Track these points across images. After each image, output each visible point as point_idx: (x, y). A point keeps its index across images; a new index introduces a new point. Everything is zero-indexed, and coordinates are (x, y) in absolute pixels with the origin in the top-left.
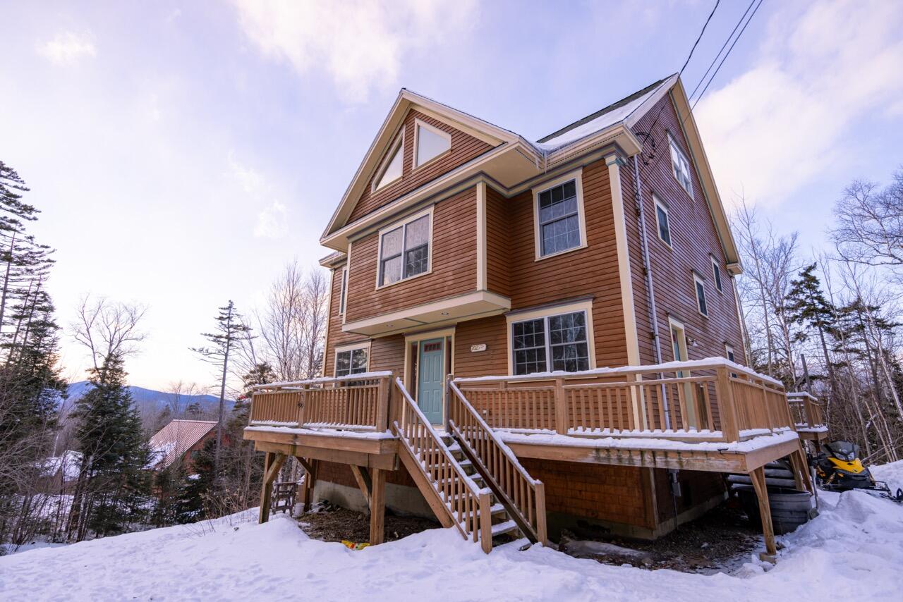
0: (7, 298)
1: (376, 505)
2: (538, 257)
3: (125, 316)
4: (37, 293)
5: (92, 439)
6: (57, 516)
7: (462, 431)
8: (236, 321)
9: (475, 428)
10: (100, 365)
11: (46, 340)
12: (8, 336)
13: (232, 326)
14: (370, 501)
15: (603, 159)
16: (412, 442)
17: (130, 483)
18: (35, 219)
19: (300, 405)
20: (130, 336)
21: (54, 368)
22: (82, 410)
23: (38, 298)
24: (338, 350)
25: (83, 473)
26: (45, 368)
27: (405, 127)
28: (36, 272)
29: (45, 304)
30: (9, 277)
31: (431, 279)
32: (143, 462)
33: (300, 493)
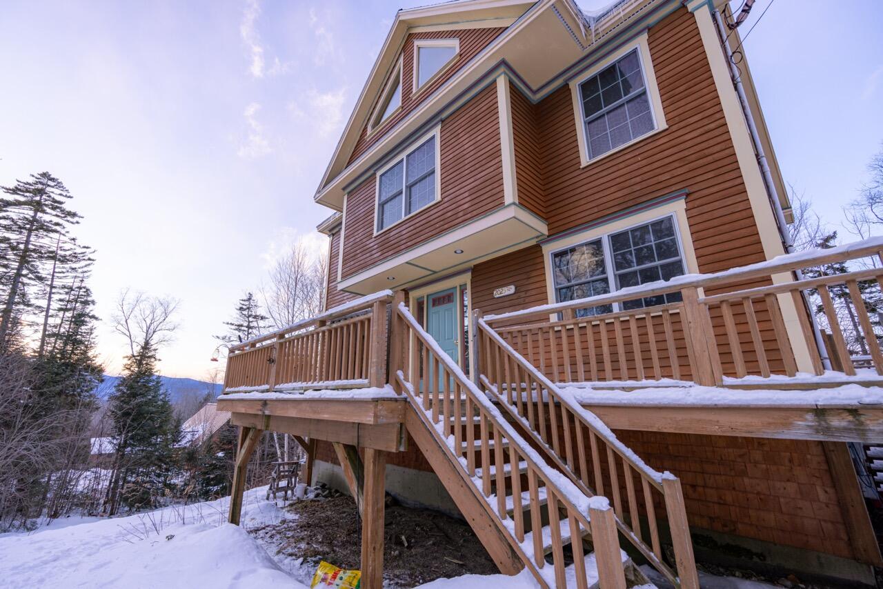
0: (54, 293)
1: (370, 510)
2: (585, 159)
3: (159, 311)
4: (80, 288)
5: (123, 419)
7: (501, 390)
8: (255, 311)
9: (523, 385)
10: (137, 353)
11: (84, 329)
12: (53, 326)
13: (251, 315)
14: (360, 500)
15: (682, 8)
16: (429, 404)
18: (78, 223)
19: (271, 361)
20: (163, 327)
21: (91, 354)
22: (118, 393)
23: (81, 293)
25: (117, 451)
27: (403, 55)
28: (80, 270)
29: (87, 298)
30: (55, 274)
31: (441, 208)
32: (175, 441)
33: (303, 474)
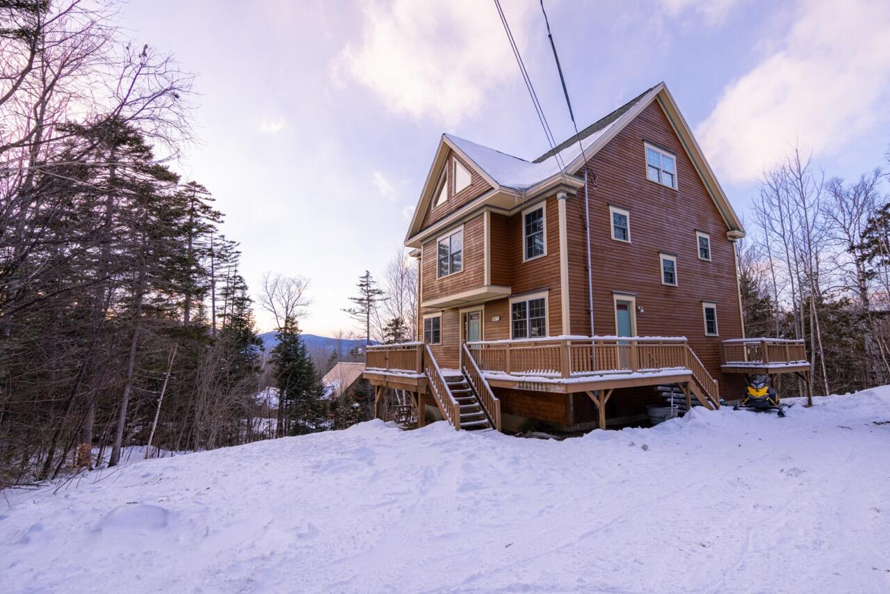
2: (524, 260)
3: (294, 288)
4: (235, 277)
5: (284, 379)
6: (269, 431)
7: (468, 372)
8: (373, 287)
9: (474, 371)
10: (282, 325)
11: (246, 311)
12: (221, 308)
13: (370, 291)
15: (555, 195)
17: (312, 408)
18: (222, 222)
19: (386, 359)
20: (299, 302)
21: (254, 330)
22: (275, 358)
23: (236, 281)
24: (426, 317)
25: (281, 402)
26: (247, 329)
27: (447, 161)
29: (241, 284)
30: (214, 266)
31: (463, 276)
32: (319, 395)
